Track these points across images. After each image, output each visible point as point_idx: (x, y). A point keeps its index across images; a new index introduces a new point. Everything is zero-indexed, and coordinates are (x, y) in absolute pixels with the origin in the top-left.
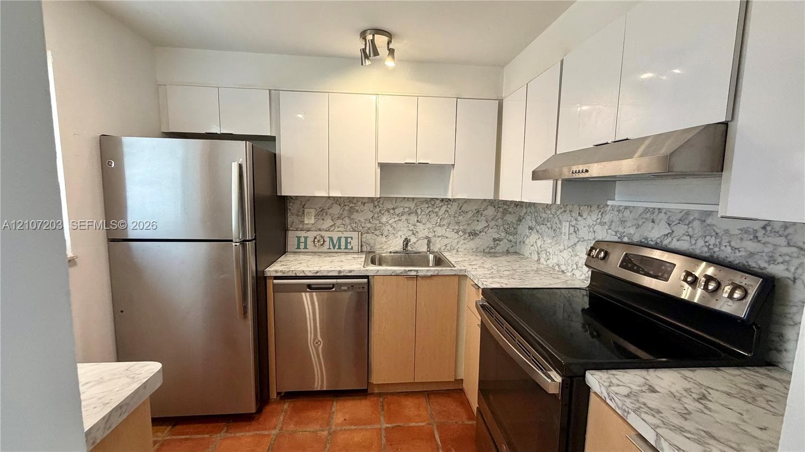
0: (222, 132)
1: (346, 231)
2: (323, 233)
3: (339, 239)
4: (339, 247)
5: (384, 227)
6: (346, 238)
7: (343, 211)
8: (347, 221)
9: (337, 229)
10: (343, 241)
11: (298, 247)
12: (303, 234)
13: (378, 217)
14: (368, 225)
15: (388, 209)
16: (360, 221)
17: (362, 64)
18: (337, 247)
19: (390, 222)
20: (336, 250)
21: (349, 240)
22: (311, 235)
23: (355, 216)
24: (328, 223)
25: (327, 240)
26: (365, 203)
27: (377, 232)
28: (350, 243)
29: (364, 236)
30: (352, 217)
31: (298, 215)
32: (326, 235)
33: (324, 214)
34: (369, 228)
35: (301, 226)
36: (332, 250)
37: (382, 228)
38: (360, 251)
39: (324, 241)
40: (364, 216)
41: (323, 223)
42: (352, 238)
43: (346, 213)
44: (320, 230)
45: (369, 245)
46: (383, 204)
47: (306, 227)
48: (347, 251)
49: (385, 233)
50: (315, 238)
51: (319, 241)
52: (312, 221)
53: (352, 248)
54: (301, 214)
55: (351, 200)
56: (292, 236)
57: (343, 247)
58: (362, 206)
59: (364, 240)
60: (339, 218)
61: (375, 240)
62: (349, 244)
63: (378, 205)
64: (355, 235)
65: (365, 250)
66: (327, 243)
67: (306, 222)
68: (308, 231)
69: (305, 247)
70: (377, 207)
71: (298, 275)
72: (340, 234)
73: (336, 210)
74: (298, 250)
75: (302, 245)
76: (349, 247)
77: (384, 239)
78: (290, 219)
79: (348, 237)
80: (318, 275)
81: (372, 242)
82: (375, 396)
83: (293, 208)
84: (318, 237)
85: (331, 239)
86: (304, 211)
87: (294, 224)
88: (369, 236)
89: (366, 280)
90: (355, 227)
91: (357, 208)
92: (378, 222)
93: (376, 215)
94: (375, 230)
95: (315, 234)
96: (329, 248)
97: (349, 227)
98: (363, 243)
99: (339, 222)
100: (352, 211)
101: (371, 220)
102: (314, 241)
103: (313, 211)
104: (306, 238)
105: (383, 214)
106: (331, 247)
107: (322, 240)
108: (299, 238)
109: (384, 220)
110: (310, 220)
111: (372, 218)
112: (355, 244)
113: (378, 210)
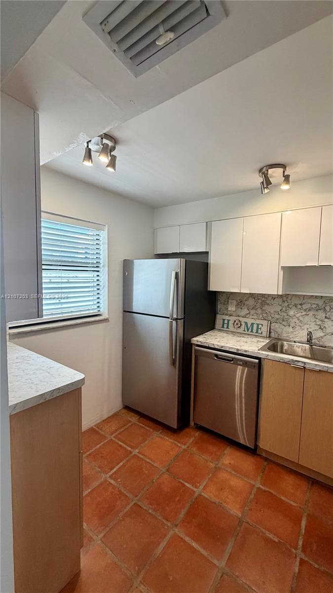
0: (181, 251)
1: (258, 319)
2: (241, 319)
3: (252, 324)
4: (251, 331)
5: (291, 319)
6: (258, 325)
7: (257, 303)
8: (259, 311)
9: (251, 317)
10: (255, 327)
11: (223, 327)
12: (227, 318)
13: (286, 310)
14: (277, 316)
15: (296, 304)
16: (270, 312)
17: (262, 193)
18: (250, 330)
19: (297, 316)
20: (249, 333)
21: (260, 326)
22: (232, 319)
23: (266, 307)
24: (245, 311)
25: (243, 324)
26: (275, 298)
27: (284, 323)
28: (261, 329)
29: (273, 324)
30: (263, 309)
31: (224, 304)
32: (243, 320)
33: (243, 305)
34: (278, 319)
35: (226, 312)
36: (246, 332)
37: (289, 320)
38: (268, 336)
39: (241, 325)
40: (273, 309)
41: (241, 311)
42: (262, 325)
43: (259, 305)
44: (239, 316)
45: (277, 333)
46: (291, 300)
47: (229, 313)
48: (257, 334)
49: (292, 325)
50: (235, 321)
51: (237, 324)
52: (234, 309)
53: (262, 333)
54: (226, 303)
55: (263, 295)
56: (219, 318)
57: (255, 331)
58: (272, 300)
59: (272, 328)
60: (253, 308)
61: (283, 329)
62: (259, 330)
63: (287, 301)
64: (265, 323)
65: (273, 336)
66: (243, 326)
67: (229, 309)
68: (230, 316)
69: (228, 328)
70: (286, 302)
71: (210, 346)
72: (253, 321)
73: (251, 302)
74: (222, 329)
75: (225, 326)
76: (260, 332)
77: (291, 330)
78: (219, 306)
79: (259, 324)
80: (223, 349)
81: (279, 330)
82: (261, 458)
83: (221, 299)
84: (237, 321)
85: (246, 323)
86: (228, 301)
87: (221, 310)
88: (277, 325)
89: (257, 361)
90: (266, 317)
91: (268, 302)
92: (285, 314)
93: (284, 309)
94: (283, 321)
95: (235, 318)
96: (245, 331)
97: (261, 316)
98: (272, 330)
99: (253, 312)
100: (264, 303)
101: (280, 312)
102: (234, 324)
103: (235, 302)
104: (228, 321)
105: (291, 308)
106: (246, 330)
107: (239, 324)
108: (224, 320)
109: (291, 313)
110: (232, 308)
111: (281, 310)
112: (264, 330)
113: (286, 304)
